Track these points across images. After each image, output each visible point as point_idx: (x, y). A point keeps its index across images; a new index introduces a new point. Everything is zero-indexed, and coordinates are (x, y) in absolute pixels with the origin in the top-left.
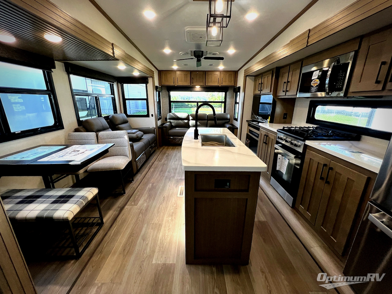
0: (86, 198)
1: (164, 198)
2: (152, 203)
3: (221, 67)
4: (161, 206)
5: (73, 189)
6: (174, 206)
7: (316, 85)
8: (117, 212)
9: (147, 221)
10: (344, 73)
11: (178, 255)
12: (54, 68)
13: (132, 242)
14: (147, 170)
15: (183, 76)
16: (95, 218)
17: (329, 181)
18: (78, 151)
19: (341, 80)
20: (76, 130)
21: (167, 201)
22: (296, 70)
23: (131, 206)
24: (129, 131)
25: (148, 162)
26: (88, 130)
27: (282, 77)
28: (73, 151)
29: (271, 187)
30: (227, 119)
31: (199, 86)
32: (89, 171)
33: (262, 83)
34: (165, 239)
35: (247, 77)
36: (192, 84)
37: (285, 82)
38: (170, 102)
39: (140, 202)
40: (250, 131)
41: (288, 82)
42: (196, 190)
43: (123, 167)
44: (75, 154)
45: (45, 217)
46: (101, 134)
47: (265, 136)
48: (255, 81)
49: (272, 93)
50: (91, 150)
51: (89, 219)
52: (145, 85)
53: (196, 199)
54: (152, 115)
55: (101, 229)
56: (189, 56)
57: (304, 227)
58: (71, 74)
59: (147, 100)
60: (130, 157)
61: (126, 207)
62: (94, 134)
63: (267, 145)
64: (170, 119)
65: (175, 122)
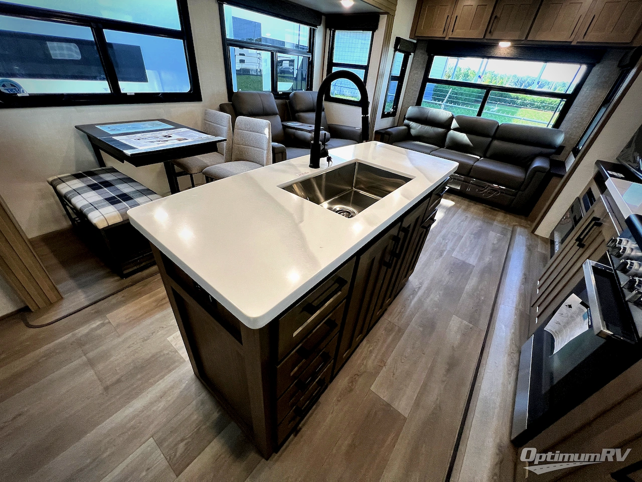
20: (222, 108)
30: (550, 146)
31: (510, 43)
36: (488, 37)
38: (426, 80)
46: (239, 119)
47: (593, 223)
52: (368, 34)
58: (225, 3)
59: (366, 68)
62: (227, 117)
63: (581, 251)
64: (410, 119)
65: (416, 128)
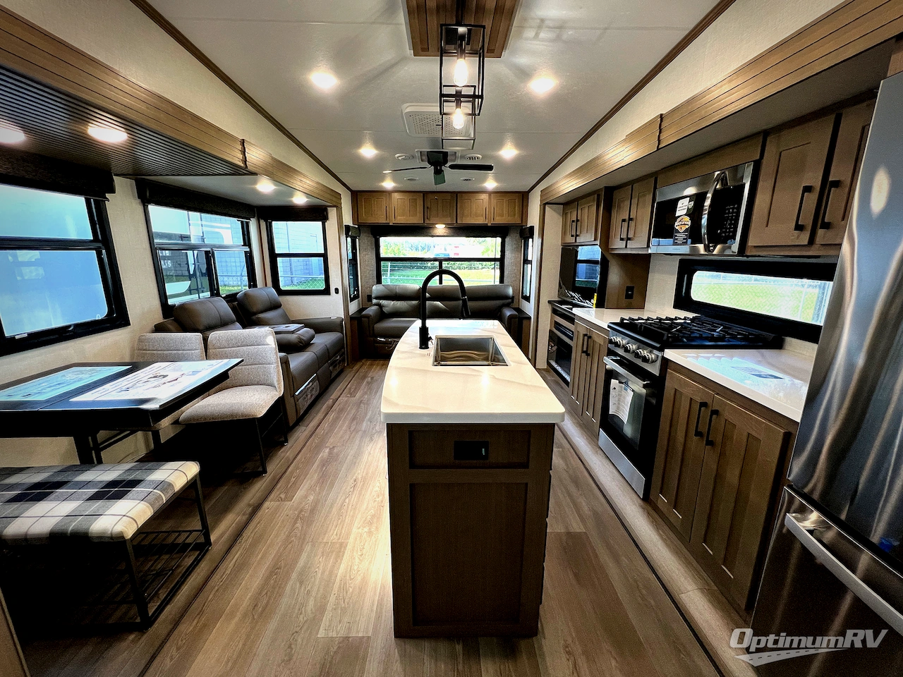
0: (170, 485)
1: (355, 481)
2: (328, 494)
3: (491, 184)
4: (347, 501)
5: (142, 464)
6: (377, 500)
7: (684, 229)
8: (245, 518)
9: (312, 537)
10: (736, 206)
11: (379, 617)
12: (112, 191)
13: (274, 588)
14: (320, 416)
15: (407, 203)
16: (191, 532)
17: (712, 441)
18: (165, 376)
19: (731, 220)
20: (159, 328)
21: (362, 489)
22: (644, 196)
23: (278, 503)
24: (282, 328)
25: (325, 397)
26: (185, 328)
27: (619, 207)
28: (152, 376)
29: (600, 452)
30: (506, 297)
31: (444, 226)
32: (184, 420)
33: (578, 220)
34: (351, 579)
35: (547, 207)
36: (427, 221)
37: (624, 220)
38: (379, 259)
39: (300, 494)
40: (557, 325)
41: (630, 219)
42: (413, 465)
43: (261, 412)
44: (156, 383)
45: (71, 533)
46: (214, 336)
47: (586, 337)
48: (564, 214)
49: (598, 242)
50: (194, 373)
51: (177, 534)
52: (320, 223)
53: (412, 486)
54: (337, 291)
55: (203, 560)
56: (418, 163)
57: (668, 546)
58: (150, 203)
59: (324, 256)
60: (279, 388)
61: (267, 504)
62: (197, 336)
63: (590, 358)
64: (377, 298)
65: (389, 305)
